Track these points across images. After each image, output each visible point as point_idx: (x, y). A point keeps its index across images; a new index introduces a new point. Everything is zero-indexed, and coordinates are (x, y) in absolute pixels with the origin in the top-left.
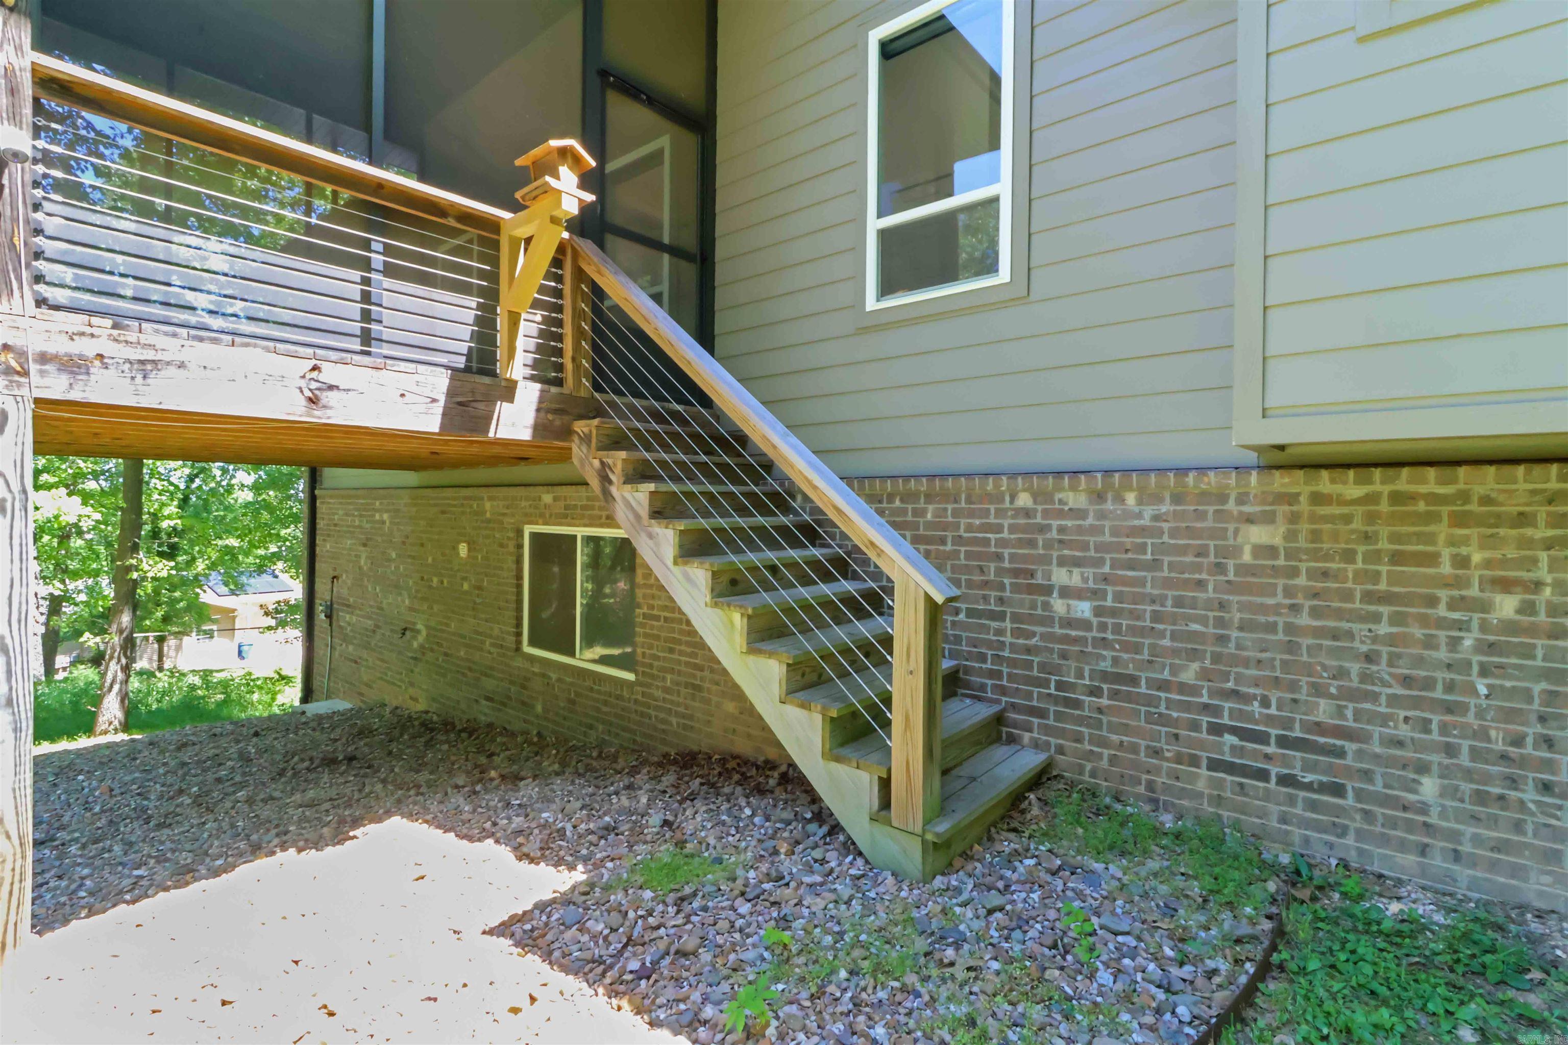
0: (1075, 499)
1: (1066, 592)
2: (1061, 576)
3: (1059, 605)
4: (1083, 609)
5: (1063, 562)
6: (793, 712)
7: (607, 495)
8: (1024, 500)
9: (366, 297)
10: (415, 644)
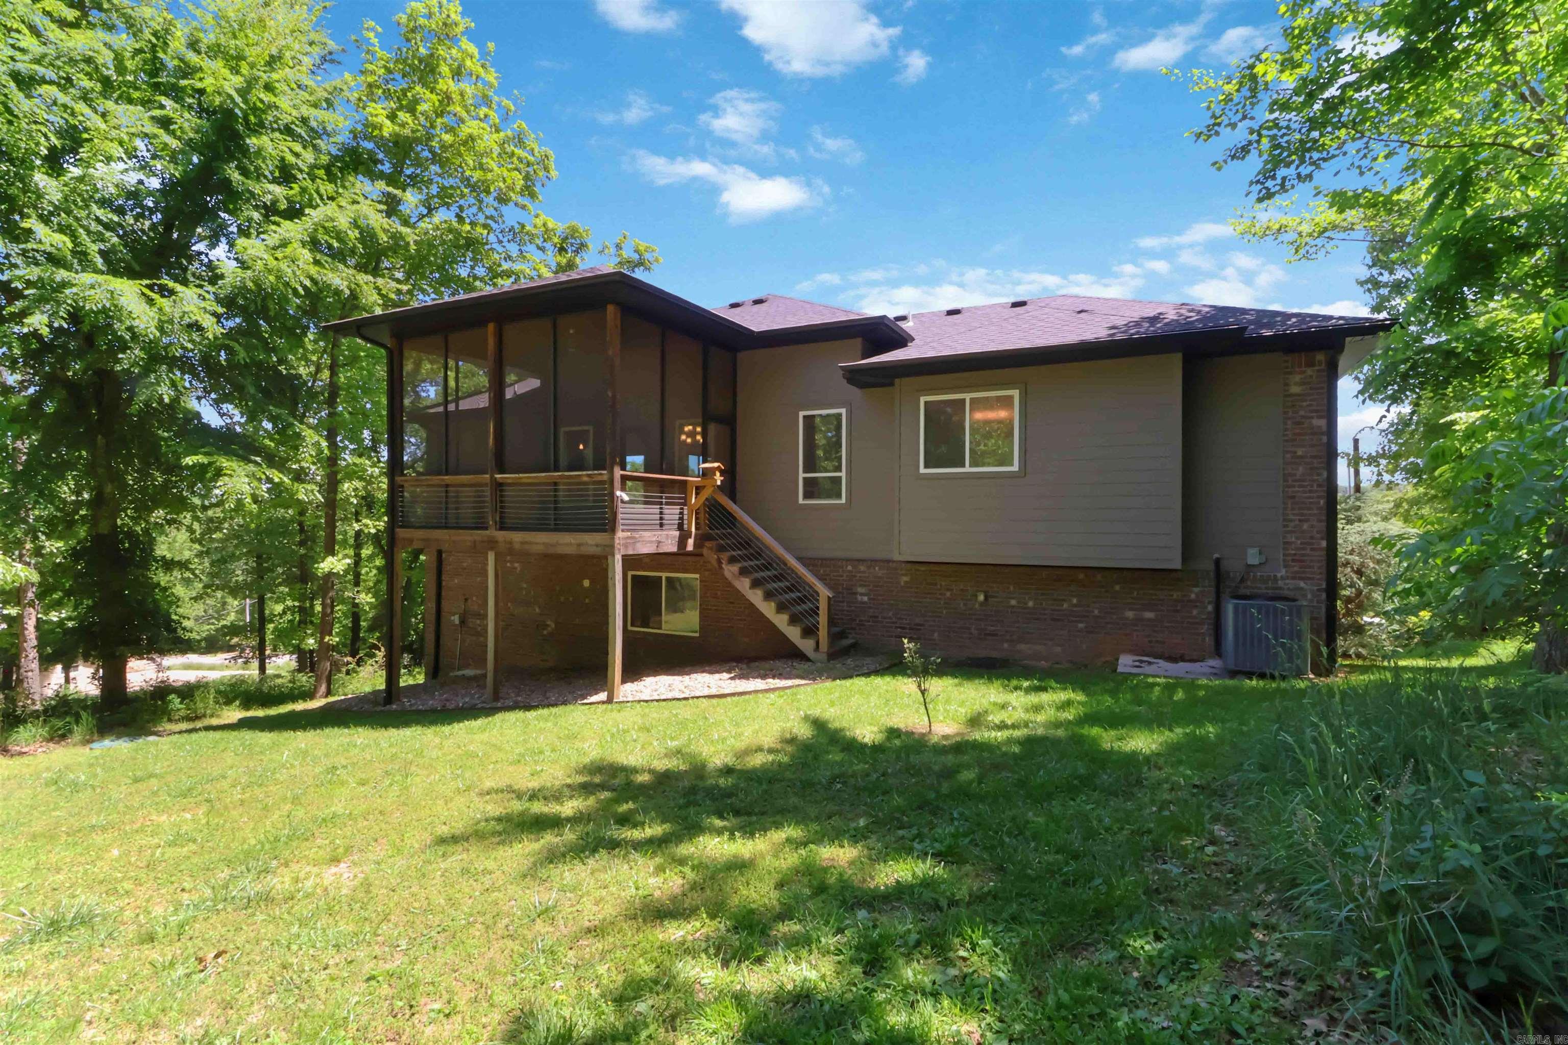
0: (862, 568)
1: (862, 594)
2: (860, 590)
3: (859, 598)
4: (866, 599)
5: (861, 586)
6: (791, 628)
7: (721, 568)
8: (850, 568)
9: (661, 513)
10: (545, 632)
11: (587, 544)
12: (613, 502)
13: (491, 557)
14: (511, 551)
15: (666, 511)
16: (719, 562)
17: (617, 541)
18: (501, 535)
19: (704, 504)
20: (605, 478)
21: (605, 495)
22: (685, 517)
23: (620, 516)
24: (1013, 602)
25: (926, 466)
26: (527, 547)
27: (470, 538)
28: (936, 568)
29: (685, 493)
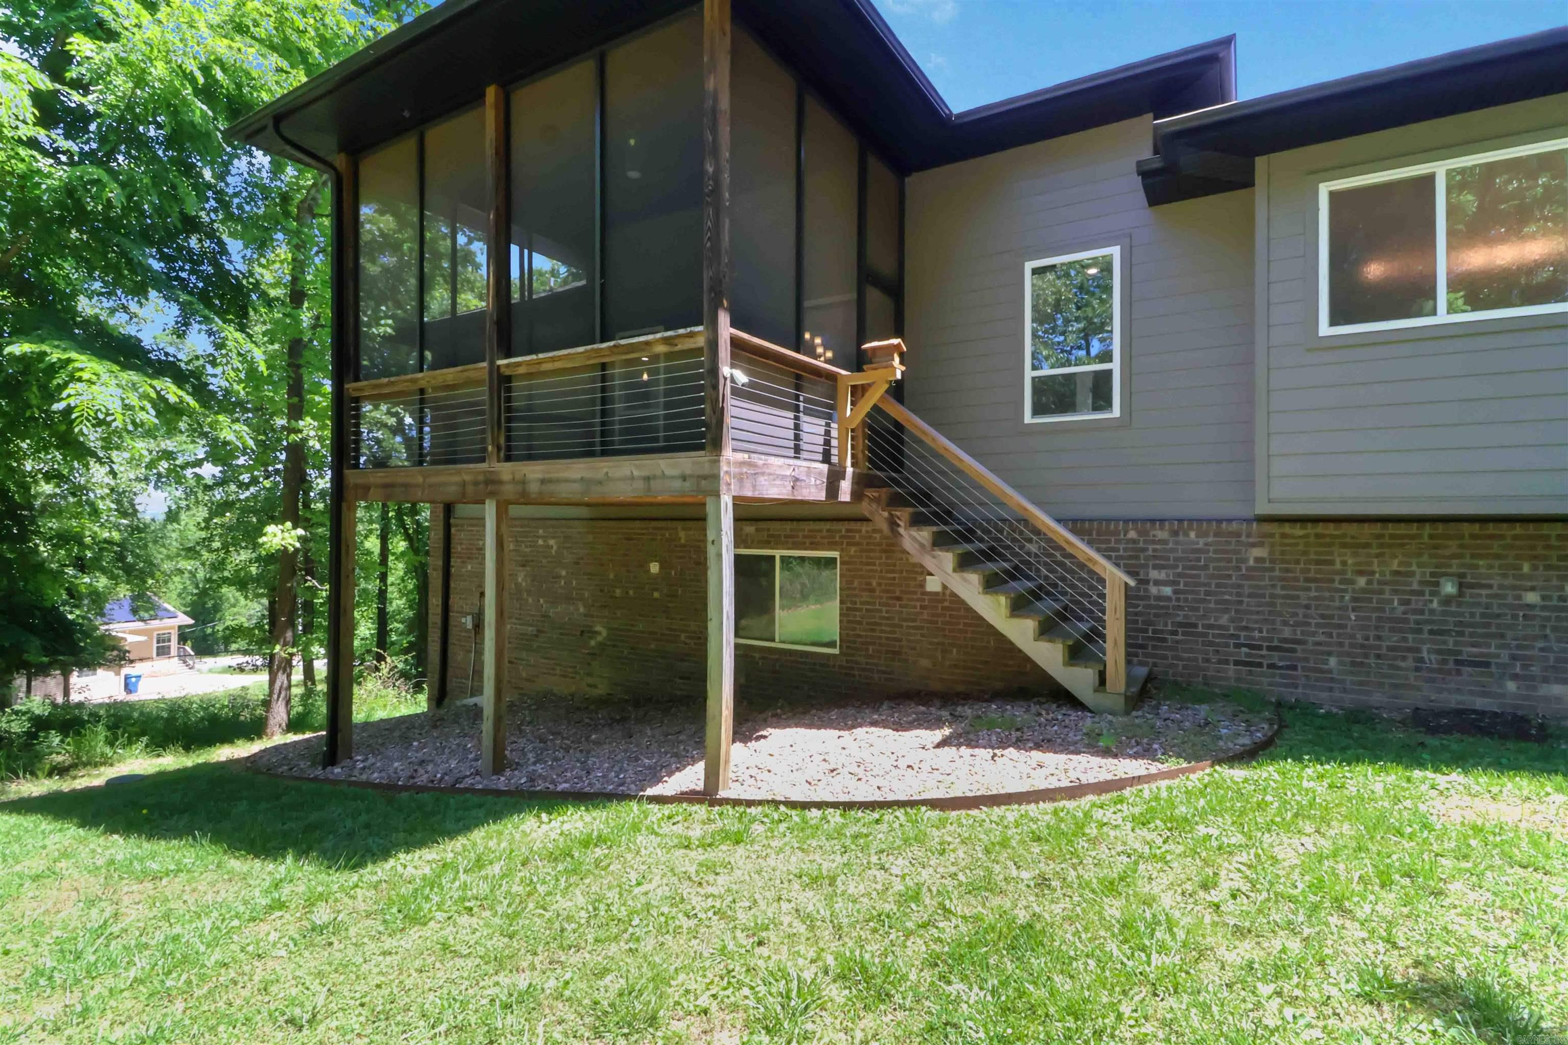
0: (1162, 535)
1: (1157, 583)
2: (1154, 575)
3: (1153, 590)
4: (1167, 591)
5: (1155, 567)
6: (1044, 644)
7: (897, 533)
8: (1132, 534)
9: (797, 427)
10: (593, 643)
11: (664, 476)
12: (715, 387)
13: (490, 510)
14: (524, 498)
15: (805, 427)
16: (893, 524)
17: (724, 468)
18: (506, 470)
19: (863, 422)
20: (701, 342)
21: (700, 377)
22: (834, 443)
23: (728, 421)
24: (1532, 598)
25: (1333, 322)
26: (551, 487)
27: (456, 479)
28: (1331, 529)
29: (833, 397)
